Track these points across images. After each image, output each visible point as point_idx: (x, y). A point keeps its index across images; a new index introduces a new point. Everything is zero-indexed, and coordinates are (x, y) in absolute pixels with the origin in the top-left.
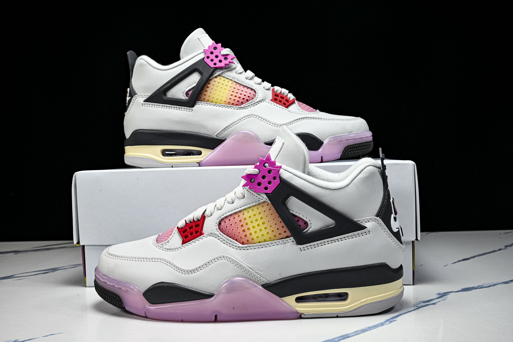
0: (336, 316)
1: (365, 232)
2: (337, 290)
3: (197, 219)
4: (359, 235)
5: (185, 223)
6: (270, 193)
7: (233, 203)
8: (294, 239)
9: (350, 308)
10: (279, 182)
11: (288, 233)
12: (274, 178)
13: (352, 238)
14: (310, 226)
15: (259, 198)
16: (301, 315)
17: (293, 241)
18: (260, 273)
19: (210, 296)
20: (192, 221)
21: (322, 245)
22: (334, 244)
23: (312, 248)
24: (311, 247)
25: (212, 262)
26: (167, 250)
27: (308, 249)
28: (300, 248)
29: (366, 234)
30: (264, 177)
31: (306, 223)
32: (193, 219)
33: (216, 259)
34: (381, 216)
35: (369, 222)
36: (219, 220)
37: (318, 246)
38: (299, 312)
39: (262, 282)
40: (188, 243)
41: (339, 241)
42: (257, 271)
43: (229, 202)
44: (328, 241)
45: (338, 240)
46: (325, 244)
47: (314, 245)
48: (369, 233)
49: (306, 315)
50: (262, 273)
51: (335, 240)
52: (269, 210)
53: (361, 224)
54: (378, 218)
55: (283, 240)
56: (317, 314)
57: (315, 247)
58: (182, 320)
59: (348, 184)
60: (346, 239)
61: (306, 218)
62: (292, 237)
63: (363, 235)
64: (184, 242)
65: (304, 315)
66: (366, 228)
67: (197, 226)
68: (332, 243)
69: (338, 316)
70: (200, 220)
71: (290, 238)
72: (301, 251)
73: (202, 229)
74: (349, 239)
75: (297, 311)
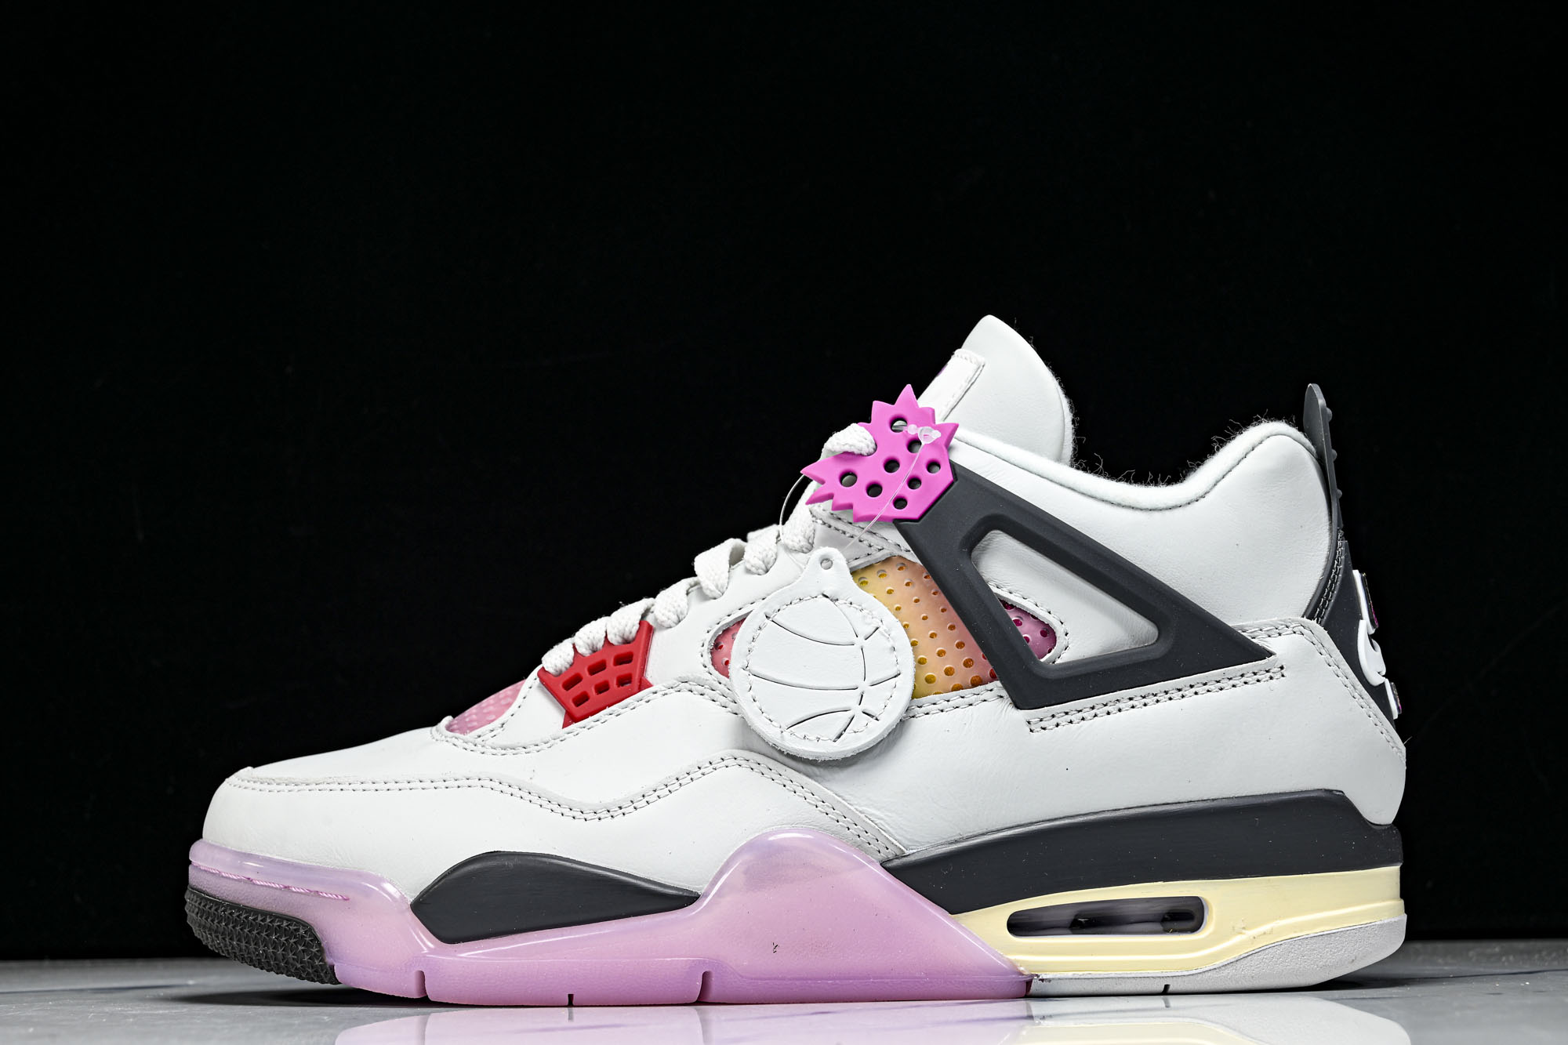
0: (1161, 988)
1: (1267, 671)
2: (1163, 886)
3: (623, 638)
4: (1244, 679)
5: (572, 653)
6: (916, 515)
7: (767, 571)
8: (1005, 687)
9: (1216, 956)
10: (950, 478)
11: (984, 667)
12: (932, 465)
13: (1221, 689)
14: (1065, 643)
15: (870, 546)
16: (1029, 983)
17: (1001, 697)
18: (877, 813)
19: (683, 900)
20: (600, 645)
21: (1108, 713)
22: (1153, 708)
23: (1071, 722)
24: (1068, 718)
25: (689, 777)
26: (503, 752)
27: (1057, 725)
28: (1029, 722)
29: (1271, 678)
30: (891, 465)
31: (1048, 632)
32: (606, 637)
33: (708, 765)
34: (1323, 618)
35: (1280, 634)
36: (712, 633)
37: (1096, 716)
38: (1022, 969)
39: (883, 850)
40: (591, 718)
41: (1170, 699)
42: (866, 805)
43: (753, 569)
44: (1131, 699)
45: (1168, 696)
46: (1120, 710)
47: (1079, 711)
48: (1283, 676)
49: (1049, 980)
50: (882, 816)
51: (1156, 695)
52: (908, 584)
53: (1253, 640)
54: (1314, 622)
55: (961, 692)
56: (1090, 976)
57: (1083, 719)
58: (571, 997)
59: (1201, 493)
60: (1196, 693)
61: (1050, 613)
62: (998, 683)
63: (1258, 681)
64: (571, 718)
65: (1042, 980)
66: (1270, 654)
67: (624, 659)
68: (1145, 705)
69: (1171, 989)
70: (634, 639)
71: (990, 686)
72: (1031, 731)
73: (643, 670)
74: (1208, 691)
75: (1016, 967)
